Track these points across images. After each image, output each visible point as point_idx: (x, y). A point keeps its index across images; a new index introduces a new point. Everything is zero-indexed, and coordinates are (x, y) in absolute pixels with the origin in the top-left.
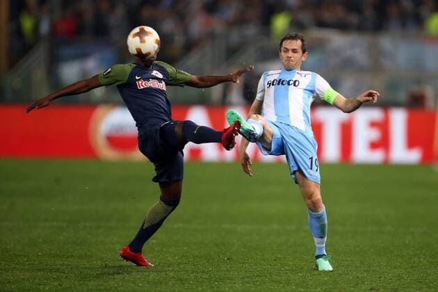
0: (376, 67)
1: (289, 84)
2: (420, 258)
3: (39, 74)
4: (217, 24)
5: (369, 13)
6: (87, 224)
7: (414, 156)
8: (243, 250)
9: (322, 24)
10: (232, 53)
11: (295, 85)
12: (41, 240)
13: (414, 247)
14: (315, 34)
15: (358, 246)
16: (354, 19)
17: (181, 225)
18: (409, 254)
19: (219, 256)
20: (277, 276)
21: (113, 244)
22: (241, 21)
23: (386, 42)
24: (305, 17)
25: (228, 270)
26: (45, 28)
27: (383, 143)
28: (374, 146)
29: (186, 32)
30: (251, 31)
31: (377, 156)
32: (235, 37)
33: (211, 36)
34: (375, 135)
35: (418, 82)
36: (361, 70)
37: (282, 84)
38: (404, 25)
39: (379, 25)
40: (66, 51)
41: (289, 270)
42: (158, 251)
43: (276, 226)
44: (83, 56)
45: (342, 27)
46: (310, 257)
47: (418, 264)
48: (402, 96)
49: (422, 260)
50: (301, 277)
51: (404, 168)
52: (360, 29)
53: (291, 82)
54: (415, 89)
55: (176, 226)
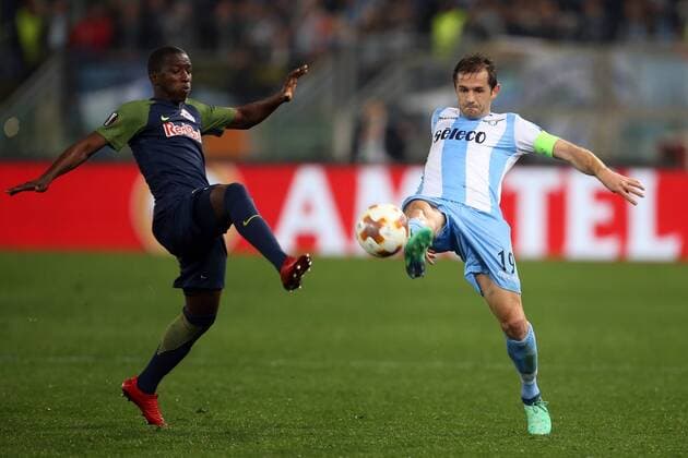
0: (604, 101)
1: (468, 139)
2: (677, 416)
3: (49, 112)
4: (344, 30)
5: (595, 12)
6: (128, 360)
7: (668, 248)
8: (385, 403)
9: (515, 30)
10: (368, 77)
11: (477, 141)
12: (50, 386)
13: (667, 398)
14: (505, 46)
15: (576, 397)
16: (568, 21)
17: (281, 362)
18: (659, 410)
19: (346, 414)
20: (442, 445)
21: (170, 393)
22: (382, 25)
23: (622, 60)
24: (489, 18)
25: (359, 437)
26: (58, 35)
27: (616, 227)
28: (601, 231)
29: (291, 43)
30: (400, 41)
31: (606, 249)
32: (373, 50)
33: (334, 49)
34: (603, 213)
35: (675, 125)
36: (580, 106)
37: (457, 138)
38: (651, 31)
39: (611, 32)
40: (93, 74)
41: (461, 435)
42: (245, 405)
43: (438, 364)
44: (121, 82)
45: (550, 35)
46: (495, 415)
47: (675, 427)
48: (649, 149)
49: (680, 420)
50: (481, 447)
51: (651, 267)
52: (579, 37)
53: (472, 136)
54: (670, 137)
55: (274, 363)
